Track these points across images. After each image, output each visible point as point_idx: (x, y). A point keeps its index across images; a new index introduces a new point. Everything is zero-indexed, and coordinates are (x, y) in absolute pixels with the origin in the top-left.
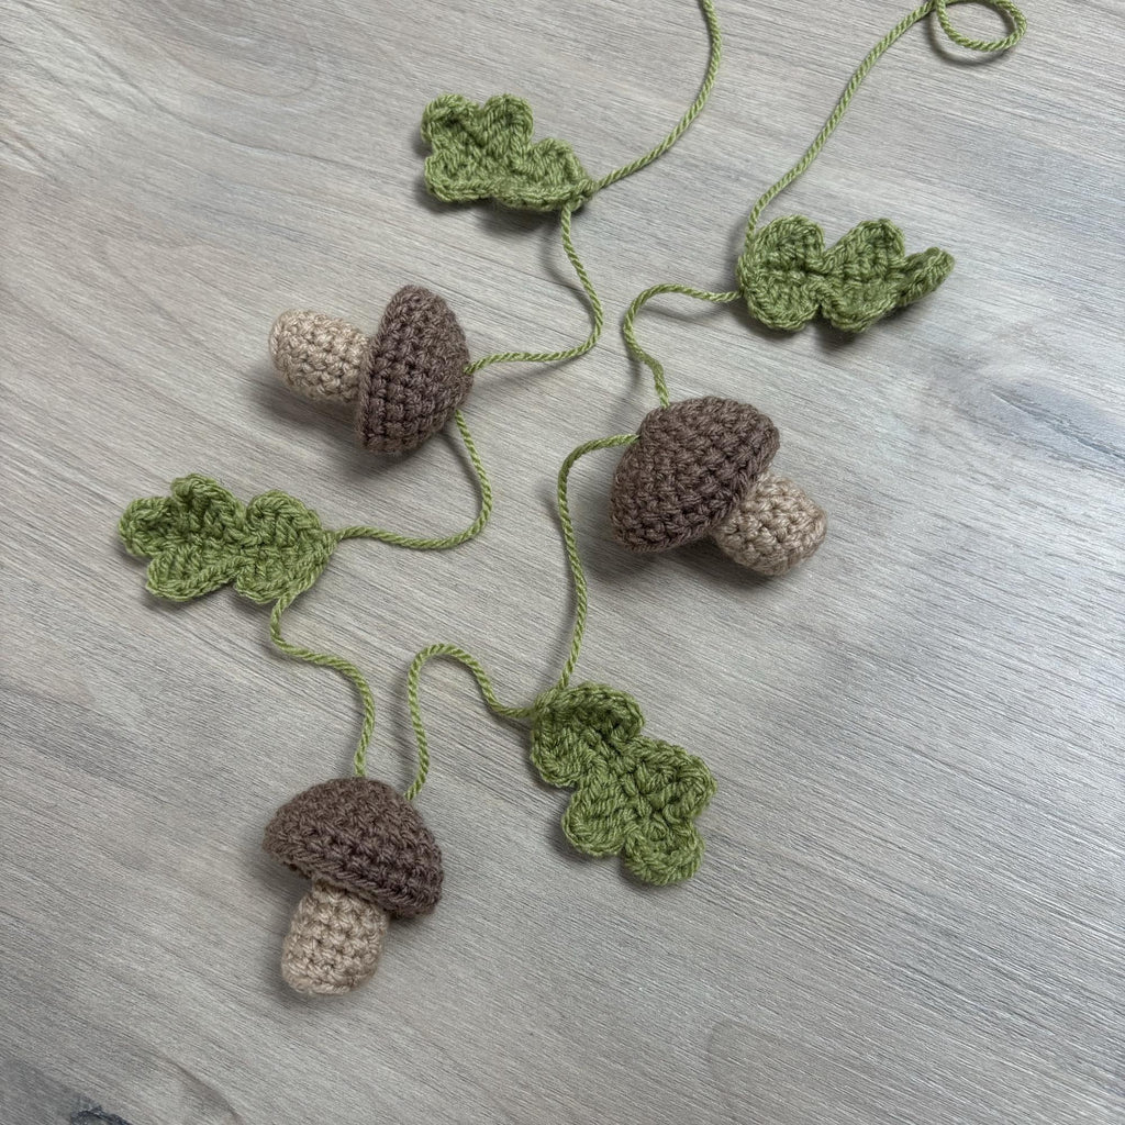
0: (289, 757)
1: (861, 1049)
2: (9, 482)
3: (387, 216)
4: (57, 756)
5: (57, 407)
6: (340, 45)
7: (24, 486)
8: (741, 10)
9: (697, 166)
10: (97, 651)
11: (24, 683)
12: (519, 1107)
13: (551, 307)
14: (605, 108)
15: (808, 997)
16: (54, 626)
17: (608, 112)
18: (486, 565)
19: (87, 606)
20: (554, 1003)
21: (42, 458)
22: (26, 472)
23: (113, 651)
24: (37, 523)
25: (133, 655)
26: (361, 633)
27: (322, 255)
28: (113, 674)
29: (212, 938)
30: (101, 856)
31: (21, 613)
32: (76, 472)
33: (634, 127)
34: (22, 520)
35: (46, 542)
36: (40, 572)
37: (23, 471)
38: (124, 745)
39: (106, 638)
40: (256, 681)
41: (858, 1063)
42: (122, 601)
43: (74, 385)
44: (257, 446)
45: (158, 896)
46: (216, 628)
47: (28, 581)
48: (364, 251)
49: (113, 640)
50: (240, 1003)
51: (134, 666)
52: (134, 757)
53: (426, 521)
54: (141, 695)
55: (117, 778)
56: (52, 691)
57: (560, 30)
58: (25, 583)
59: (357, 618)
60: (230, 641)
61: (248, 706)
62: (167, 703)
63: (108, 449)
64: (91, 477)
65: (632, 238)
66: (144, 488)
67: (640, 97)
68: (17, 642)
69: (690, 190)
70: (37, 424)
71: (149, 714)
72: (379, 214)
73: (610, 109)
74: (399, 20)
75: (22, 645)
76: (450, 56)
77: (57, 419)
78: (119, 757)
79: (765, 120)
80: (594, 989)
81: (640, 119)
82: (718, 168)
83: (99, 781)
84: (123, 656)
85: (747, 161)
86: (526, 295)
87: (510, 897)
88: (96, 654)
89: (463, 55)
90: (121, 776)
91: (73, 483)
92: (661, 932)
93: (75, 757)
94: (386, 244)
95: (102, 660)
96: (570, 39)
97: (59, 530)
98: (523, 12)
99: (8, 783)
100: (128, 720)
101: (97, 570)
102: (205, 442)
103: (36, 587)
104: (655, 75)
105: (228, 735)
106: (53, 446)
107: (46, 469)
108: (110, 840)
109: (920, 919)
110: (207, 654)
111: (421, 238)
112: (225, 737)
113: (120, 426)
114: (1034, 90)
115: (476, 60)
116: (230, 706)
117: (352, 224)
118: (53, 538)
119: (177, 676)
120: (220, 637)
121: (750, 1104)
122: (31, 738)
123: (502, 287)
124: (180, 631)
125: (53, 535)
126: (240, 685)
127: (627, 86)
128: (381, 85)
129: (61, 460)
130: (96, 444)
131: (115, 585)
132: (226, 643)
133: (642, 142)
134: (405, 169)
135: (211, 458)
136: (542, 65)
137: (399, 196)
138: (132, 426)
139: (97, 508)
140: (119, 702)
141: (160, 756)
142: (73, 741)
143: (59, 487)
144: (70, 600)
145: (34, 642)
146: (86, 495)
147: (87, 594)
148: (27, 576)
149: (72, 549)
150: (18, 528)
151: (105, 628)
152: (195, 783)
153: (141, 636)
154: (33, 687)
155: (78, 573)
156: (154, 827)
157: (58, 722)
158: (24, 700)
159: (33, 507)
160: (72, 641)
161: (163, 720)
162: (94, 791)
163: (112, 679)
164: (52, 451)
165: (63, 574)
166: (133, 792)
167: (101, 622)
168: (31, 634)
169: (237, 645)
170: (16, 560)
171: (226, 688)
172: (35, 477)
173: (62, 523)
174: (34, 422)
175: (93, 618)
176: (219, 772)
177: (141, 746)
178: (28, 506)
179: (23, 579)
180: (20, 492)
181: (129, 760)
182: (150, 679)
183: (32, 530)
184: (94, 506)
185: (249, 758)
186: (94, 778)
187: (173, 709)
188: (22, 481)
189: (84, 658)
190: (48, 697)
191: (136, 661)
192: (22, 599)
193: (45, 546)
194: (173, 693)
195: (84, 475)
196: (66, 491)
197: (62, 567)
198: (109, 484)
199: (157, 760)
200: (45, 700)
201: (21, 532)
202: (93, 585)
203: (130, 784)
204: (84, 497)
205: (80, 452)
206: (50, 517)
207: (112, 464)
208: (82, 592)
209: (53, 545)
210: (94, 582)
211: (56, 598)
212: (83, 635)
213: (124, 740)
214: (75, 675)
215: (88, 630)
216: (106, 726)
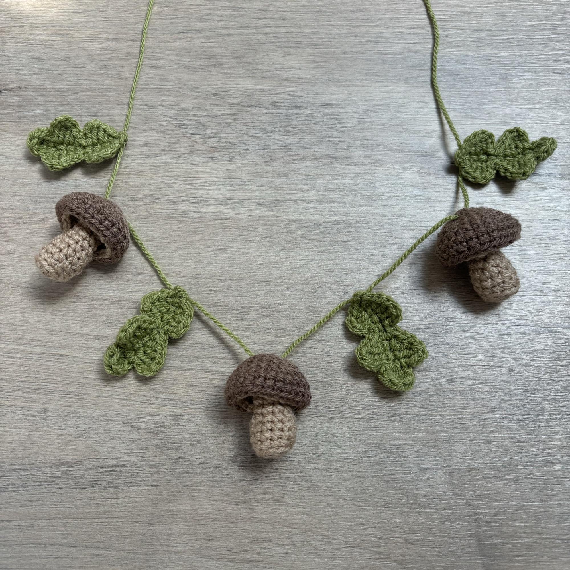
0: (209, 439)
1: (511, 456)
2: (7, 366)
3: (146, 173)
4: (93, 487)
5: (16, 320)
6: (87, 100)
7: (16, 365)
8: (270, 31)
9: (280, 106)
10: (91, 429)
11: (59, 460)
12: (382, 548)
13: (242, 190)
14: (227, 92)
15: (481, 444)
16: (63, 426)
17: (230, 93)
18: (263, 315)
19: (75, 409)
20: (378, 495)
21: (20, 347)
22: (14, 357)
23: (99, 425)
24: (31, 380)
25: (110, 423)
26: (217, 369)
27: (122, 201)
28: (104, 437)
29: (209, 538)
30: (137, 525)
31: (43, 427)
32: (40, 347)
33: (244, 97)
34: (22, 381)
35: (40, 387)
36: (44, 403)
37: (12, 357)
38: (125, 467)
39: (93, 421)
40: (177, 411)
41: (512, 463)
42: (93, 400)
43: (21, 306)
44: (129, 302)
45: (174, 531)
46: (146, 394)
47: (40, 409)
48: (142, 193)
49: (97, 420)
50: (235, 562)
51: (113, 428)
52: (132, 471)
53: (226, 306)
54: (123, 441)
55: (128, 484)
56: (76, 457)
57: (191, 63)
58: (38, 411)
59: (214, 363)
60: (156, 398)
61: (179, 424)
62: (138, 439)
63: (53, 330)
64: (50, 347)
65: (265, 147)
66: (80, 342)
67: (242, 82)
68: (46, 441)
69: (282, 117)
70: (9, 332)
71: (131, 447)
72: (141, 174)
73: (230, 92)
74: (111, 80)
75: (50, 442)
76: (144, 90)
77: (19, 326)
78: (125, 474)
79: (301, 76)
80: (392, 482)
81: (245, 92)
82: (290, 104)
83: (119, 490)
84: (106, 426)
85: (302, 97)
86: (228, 188)
87: (338, 458)
88: (91, 430)
89: (150, 87)
91: (42, 353)
92: (409, 444)
93: (102, 484)
94: (151, 186)
95: (95, 432)
96: (198, 65)
97: (45, 379)
98: (170, 59)
99: (72, 511)
100: (122, 455)
101: (74, 390)
102: (102, 309)
103: (45, 411)
104: (244, 71)
105: (175, 441)
106: (23, 339)
107: (24, 352)
108: (138, 515)
109: (511, 392)
110: (147, 408)
111: (167, 178)
112: (174, 443)
113: (55, 317)
114: (408, 31)
115: (157, 88)
116: (170, 428)
117: (130, 182)
118: (43, 384)
120: (151, 397)
121: (477, 500)
122: (75, 484)
123: (215, 188)
124: (129, 402)
126: (170, 416)
127: (234, 79)
128: (116, 113)
129: (30, 344)
130: (46, 330)
131: (86, 394)
132: (154, 399)
133: (251, 103)
134: (145, 148)
135: (108, 316)
136: (190, 81)
137: (147, 162)
138: (60, 315)
139: (59, 361)
140: (113, 448)
141: (145, 465)
142: (97, 476)
143: (35, 358)
144: (65, 410)
145: (55, 438)
146: (51, 357)
147: (73, 404)
148: (38, 407)
149: (56, 386)
150: (22, 386)
151: (90, 416)
152: (169, 470)
153: (110, 413)
154: (65, 459)
155: (64, 396)
156: (156, 500)
157: (85, 471)
158: (63, 467)
159: (26, 373)
160: (75, 429)
161: (139, 448)
162: (119, 495)
163: (104, 439)
164: (23, 342)
165: (56, 399)
166: (139, 488)
167: (86, 414)
168: (52, 435)
169: (161, 398)
170: (28, 402)
171: (164, 420)
172: (20, 358)
173: (44, 375)
174: (7, 331)
175: (81, 414)
176: (178, 460)
177: (133, 464)
178: (23, 373)
179: (36, 409)
180: (15, 368)
181: (130, 474)
182: (124, 431)
183: (30, 384)
184: (58, 361)
185: (190, 448)
186: (116, 490)
187: (142, 440)
188: (14, 363)
189: (86, 435)
190: (75, 461)
191: (113, 426)
192: (40, 419)
193: (41, 389)
194: (138, 433)
195: (46, 347)
196: (40, 359)
197: (55, 396)
198: (61, 347)
199: (145, 468)
200: (74, 463)
201: (24, 387)
202: (75, 398)
203: (136, 485)
204: (50, 358)
205: (39, 337)
206: (37, 374)
207: (58, 337)
208: (70, 404)
209: (44, 387)
210: (74, 396)
211: (58, 412)
212: (81, 424)
213: (123, 465)
214: (84, 445)
215: (82, 421)
216: (111, 462)
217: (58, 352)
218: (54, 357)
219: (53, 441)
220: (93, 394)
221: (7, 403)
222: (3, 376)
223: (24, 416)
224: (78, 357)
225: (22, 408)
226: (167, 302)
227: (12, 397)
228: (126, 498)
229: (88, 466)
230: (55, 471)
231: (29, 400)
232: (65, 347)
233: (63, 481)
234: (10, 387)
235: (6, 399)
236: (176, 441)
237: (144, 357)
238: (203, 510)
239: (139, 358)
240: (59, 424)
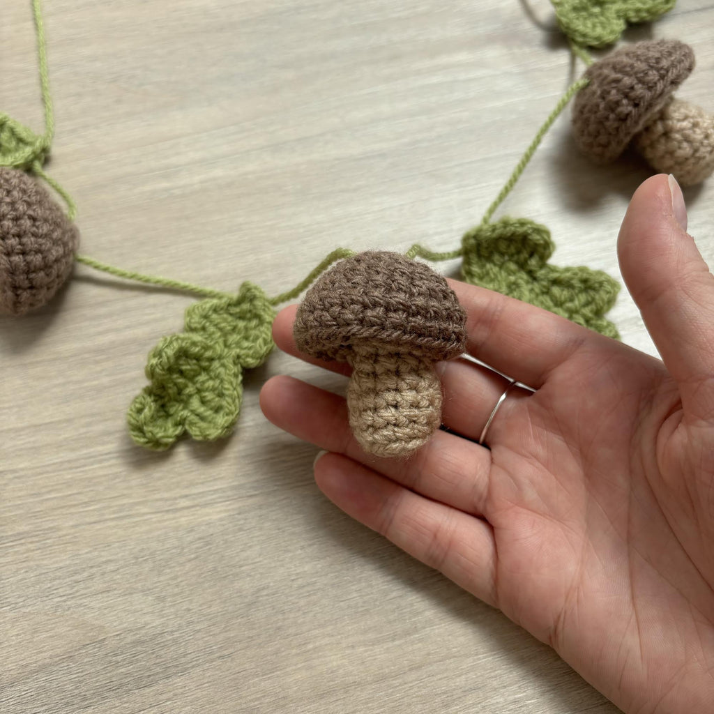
4: (106, 698)
10: (76, 589)
11: (26, 666)
16: (19, 600)
19: (37, 563)
23: (91, 577)
25: (111, 567)
28: (105, 595)
38: (159, 640)
39: (76, 572)
42: (68, 535)
46: (166, 495)
49: (84, 570)
51: (119, 574)
52: (175, 641)
54: (143, 591)
55: (174, 670)
56: (58, 651)
60: (186, 496)
61: (240, 530)
62: (172, 579)
66: (22, 442)
71: (161, 599)
78: (162, 652)
83: (160, 686)
84: (103, 574)
88: (77, 591)
90: (176, 666)
93: (122, 685)
95: (85, 591)
100: (148, 618)
101: (27, 528)
105: (242, 563)
110: (174, 519)
112: (241, 566)
116: (226, 541)
119: (162, 554)
120: (175, 499)
122: (67, 704)
124: (138, 519)
126: (221, 519)
131: (51, 528)
132: (184, 500)
140: (128, 611)
141: (198, 622)
142: (108, 675)
144: (18, 570)
145: (8, 626)
147: (31, 554)
151: (69, 566)
152: (245, 619)
153: (107, 548)
154: (36, 662)
155: (11, 544)
156: (238, 681)
157: (82, 672)
158: (36, 679)
160: (45, 599)
161: (177, 594)
162: (161, 697)
163: (106, 599)
166: (198, 669)
167: (61, 565)
169: (194, 494)
171: (211, 531)
175: (51, 567)
176: (257, 595)
177: (174, 629)
181: (172, 648)
182: (140, 574)
185: (273, 565)
186: (153, 688)
187: (179, 580)
189: (69, 603)
190: (58, 659)
191: (118, 569)
194: (170, 568)
199: (198, 628)
200: (56, 664)
202: (31, 543)
203: (190, 665)
208: (25, 555)
210: (30, 540)
211: (4, 577)
212: (53, 585)
213: (155, 636)
214: (70, 623)
215: (54, 579)
216: (130, 638)
219: (6, 634)
220: (67, 525)
224: (22, 469)
228: (175, 698)
229: (85, 660)
230: (20, 692)
233: (42, 706)
236: (244, 560)
238: (332, 672)
240: (8, 600)
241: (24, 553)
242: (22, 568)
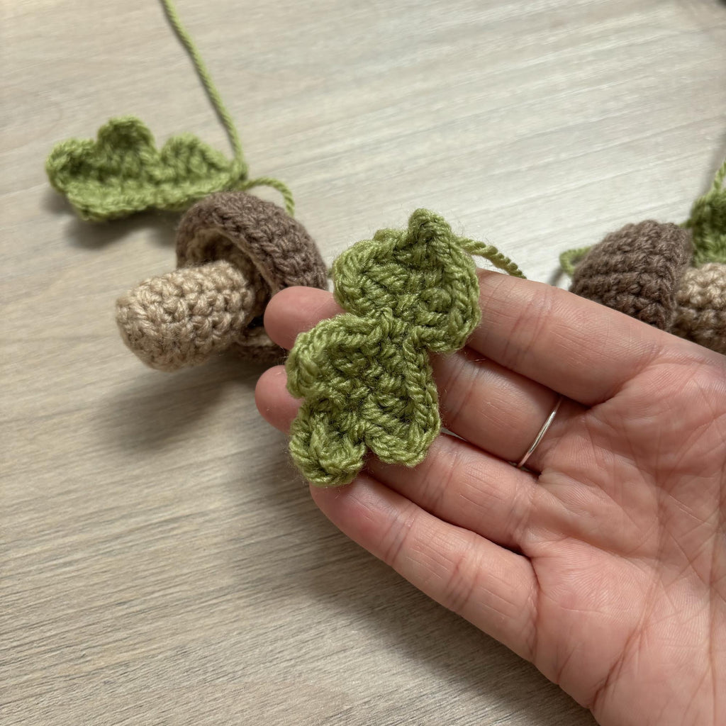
2: (59, 586)
5: (49, 485)
7: (80, 577)
10: (304, 650)
16: (236, 669)
19: (252, 622)
21: (74, 538)
22: (70, 563)
23: (320, 635)
24: (127, 595)
28: (341, 655)
31: (190, 689)
32: (123, 521)
34: (107, 607)
35: (152, 603)
36: (173, 634)
37: (65, 564)
43: (51, 454)
47: (169, 654)
58: (166, 658)
64: (144, 513)
66: (207, 479)
68: (211, 718)
70: (42, 514)
75: (219, 716)
77: (59, 494)
88: (306, 653)
91: (131, 532)
95: (316, 653)
97: (156, 583)
100: (399, 680)
101: (230, 582)
103: (183, 651)
106: (77, 519)
107: (88, 544)
118: (156, 595)
125: (153, 593)
129: (97, 524)
139: (175, 532)
140: (373, 672)
143: (118, 547)
144: (229, 632)
145: (229, 702)
146: (153, 531)
147: (242, 611)
148: (162, 650)
149: (185, 587)
150: (110, 616)
155: (215, 601)
159: (108, 585)
160: (268, 664)
163: (343, 661)
164: (81, 524)
165: (199, 616)
167: (280, 623)
168: (219, 698)
170: (137, 646)
172: (85, 559)
173: (153, 574)
174: (37, 515)
175: (269, 626)
178: (102, 588)
179: (160, 656)
180: (81, 584)
181: (436, 715)
183: (126, 606)
184: (171, 534)
188: (73, 574)
189: (298, 668)
192: (178, 674)
193: (155, 608)
195: (135, 517)
196: (130, 544)
197: (192, 611)
198: (167, 504)
201: (117, 618)
202: (240, 598)
204: (153, 535)
205: (111, 503)
206: (136, 579)
207: (154, 486)
208: (235, 614)
209: (162, 601)
210: (236, 595)
211: (213, 642)
212: (276, 648)
213: (412, 702)
214: (305, 691)
215: (276, 640)
216: (382, 705)
217: (166, 515)
218: (160, 529)
219: (228, 712)
221: (88, 668)
222: (59, 611)
223: (137, 682)
224: (214, 511)
225: (127, 665)
226: (398, 262)
227: (95, 650)
231: (136, 641)
232: (179, 500)
234: (83, 630)
235: (82, 660)
237: (385, 417)
239: (372, 421)
240: (225, 669)
241: (233, 612)
242: (235, 630)
